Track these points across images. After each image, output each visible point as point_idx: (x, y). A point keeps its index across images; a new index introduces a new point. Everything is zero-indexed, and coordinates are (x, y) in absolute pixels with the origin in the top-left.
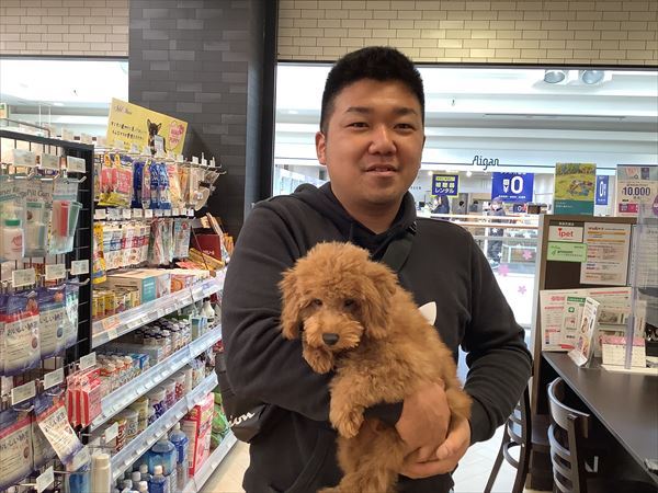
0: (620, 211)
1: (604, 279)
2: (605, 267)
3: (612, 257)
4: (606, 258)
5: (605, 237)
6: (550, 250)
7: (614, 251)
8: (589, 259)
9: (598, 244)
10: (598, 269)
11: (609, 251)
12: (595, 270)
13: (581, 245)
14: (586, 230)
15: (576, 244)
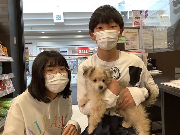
0: (135, 25)
1: (132, 47)
2: (132, 44)
3: (134, 40)
4: (132, 41)
5: (131, 34)
8: (127, 42)
9: (129, 36)
10: (130, 44)
11: (133, 38)
12: (129, 45)
13: (124, 37)
14: (125, 32)
15: (122, 37)
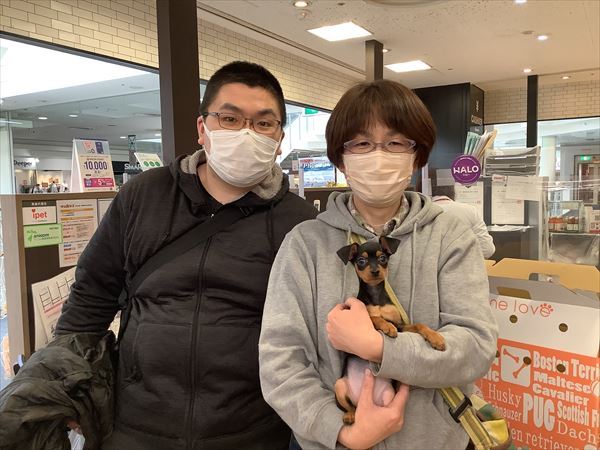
0: (86, 186)
2: (80, 246)
3: (85, 234)
4: (79, 236)
5: (76, 215)
6: (27, 236)
8: (65, 240)
9: (71, 222)
10: (74, 249)
12: (72, 251)
13: (56, 226)
14: (59, 209)
15: (51, 226)
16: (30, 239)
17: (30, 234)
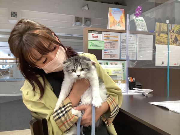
1: (111, 57)
2: (111, 52)
4: (111, 48)
5: (111, 38)
6: (89, 44)
7: (114, 45)
8: (105, 48)
9: (108, 41)
10: (109, 52)
11: (113, 45)
12: (107, 53)
13: (101, 42)
14: (103, 35)
15: (100, 42)
16: (91, 46)
17: (91, 44)
